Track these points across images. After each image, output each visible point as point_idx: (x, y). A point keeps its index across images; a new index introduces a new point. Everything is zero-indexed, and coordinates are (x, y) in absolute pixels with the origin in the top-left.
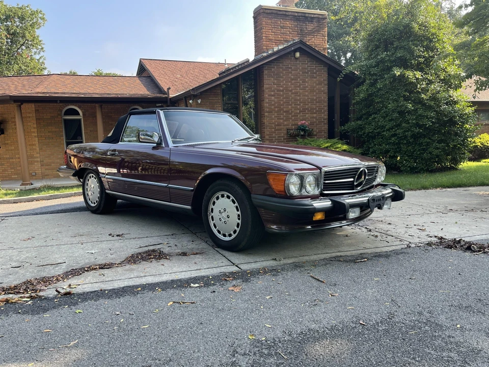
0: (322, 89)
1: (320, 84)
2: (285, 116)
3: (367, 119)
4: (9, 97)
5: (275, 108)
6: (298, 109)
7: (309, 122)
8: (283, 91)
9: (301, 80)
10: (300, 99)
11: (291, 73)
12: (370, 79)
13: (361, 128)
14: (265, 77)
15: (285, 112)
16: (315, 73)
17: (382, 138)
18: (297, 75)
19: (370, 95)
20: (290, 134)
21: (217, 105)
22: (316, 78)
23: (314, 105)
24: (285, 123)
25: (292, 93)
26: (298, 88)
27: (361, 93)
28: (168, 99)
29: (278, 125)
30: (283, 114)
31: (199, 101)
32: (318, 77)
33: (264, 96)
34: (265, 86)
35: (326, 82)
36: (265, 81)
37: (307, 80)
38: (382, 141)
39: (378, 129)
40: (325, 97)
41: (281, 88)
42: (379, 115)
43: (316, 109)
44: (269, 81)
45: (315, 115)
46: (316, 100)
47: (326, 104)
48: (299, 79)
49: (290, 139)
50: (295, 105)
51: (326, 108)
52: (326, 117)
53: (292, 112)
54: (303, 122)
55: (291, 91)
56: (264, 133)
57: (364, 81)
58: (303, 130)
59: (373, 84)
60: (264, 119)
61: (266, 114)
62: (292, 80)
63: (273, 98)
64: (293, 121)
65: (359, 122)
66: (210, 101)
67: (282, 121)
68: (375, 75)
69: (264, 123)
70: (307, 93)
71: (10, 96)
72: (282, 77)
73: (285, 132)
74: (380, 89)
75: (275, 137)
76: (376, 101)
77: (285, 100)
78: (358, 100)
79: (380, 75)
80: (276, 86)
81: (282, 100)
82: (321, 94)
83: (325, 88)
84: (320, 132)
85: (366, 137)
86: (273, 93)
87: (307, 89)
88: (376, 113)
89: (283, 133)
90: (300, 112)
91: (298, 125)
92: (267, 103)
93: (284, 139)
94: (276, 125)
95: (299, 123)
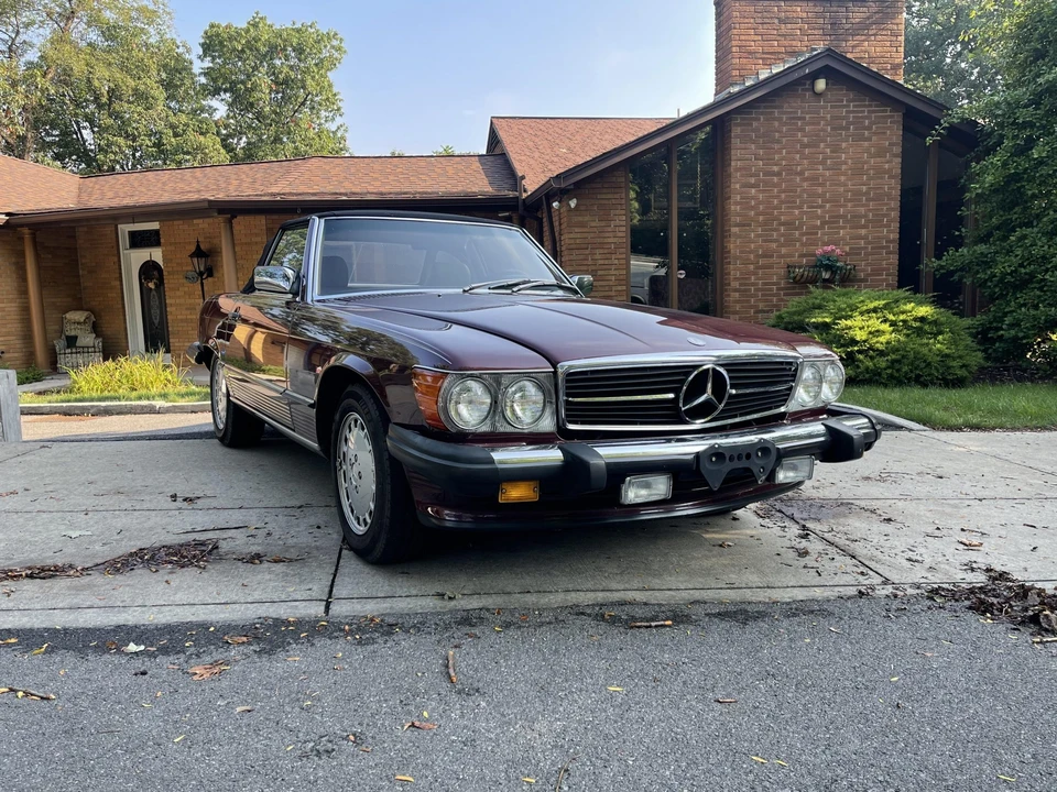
0: (887, 166)
1: (881, 153)
2: (783, 235)
3: (1005, 238)
4: (206, 205)
5: (758, 214)
6: (818, 217)
7: (847, 249)
8: (779, 174)
9: (827, 146)
10: (824, 193)
11: (802, 130)
12: (1015, 137)
13: (985, 262)
14: (736, 142)
15: (783, 224)
16: (869, 128)
17: (1041, 289)
18: (817, 135)
19: (1016, 177)
20: (795, 278)
21: (617, 212)
22: (869, 139)
23: (863, 206)
24: (784, 250)
25: (806, 179)
26: (821, 167)
27: (988, 174)
28: (520, 202)
29: (764, 256)
30: (777, 230)
31: (573, 203)
32: (874, 138)
33: (729, 187)
34: (733, 163)
35: (898, 150)
36: (733, 152)
37: (844, 145)
38: (1039, 297)
39: (1029, 264)
40: (893, 187)
41: (776, 169)
42: (1036, 230)
43: (865, 216)
44: (743, 151)
45: (863, 232)
46: (867, 193)
47: (895, 204)
48: (822, 145)
49: (794, 288)
50: (808, 207)
51: (895, 214)
52: (895, 236)
53: (801, 224)
54: (829, 248)
55: (801, 173)
56: (729, 274)
57: (1000, 143)
58: (828, 268)
59: (1023, 150)
60: (729, 242)
61: (735, 230)
62: (804, 146)
63: (753, 191)
64: (803, 245)
65: (981, 248)
66: (603, 202)
67: (774, 245)
68: (1031, 125)
69: (729, 252)
70: (843, 178)
71: (210, 201)
72: (778, 142)
73: (782, 272)
74: (1041, 162)
75: (756, 284)
76: (1030, 193)
77: (783, 195)
78: (980, 191)
79: (1043, 127)
80: (761, 162)
81: (778, 197)
82: (882, 178)
83: (895, 164)
84: (877, 272)
85: (995, 286)
86: (753, 180)
87: (844, 167)
88: (1029, 225)
89: (777, 275)
90: (823, 223)
91: (814, 255)
92: (737, 203)
93: (778, 289)
94: (758, 256)
95: (819, 251)
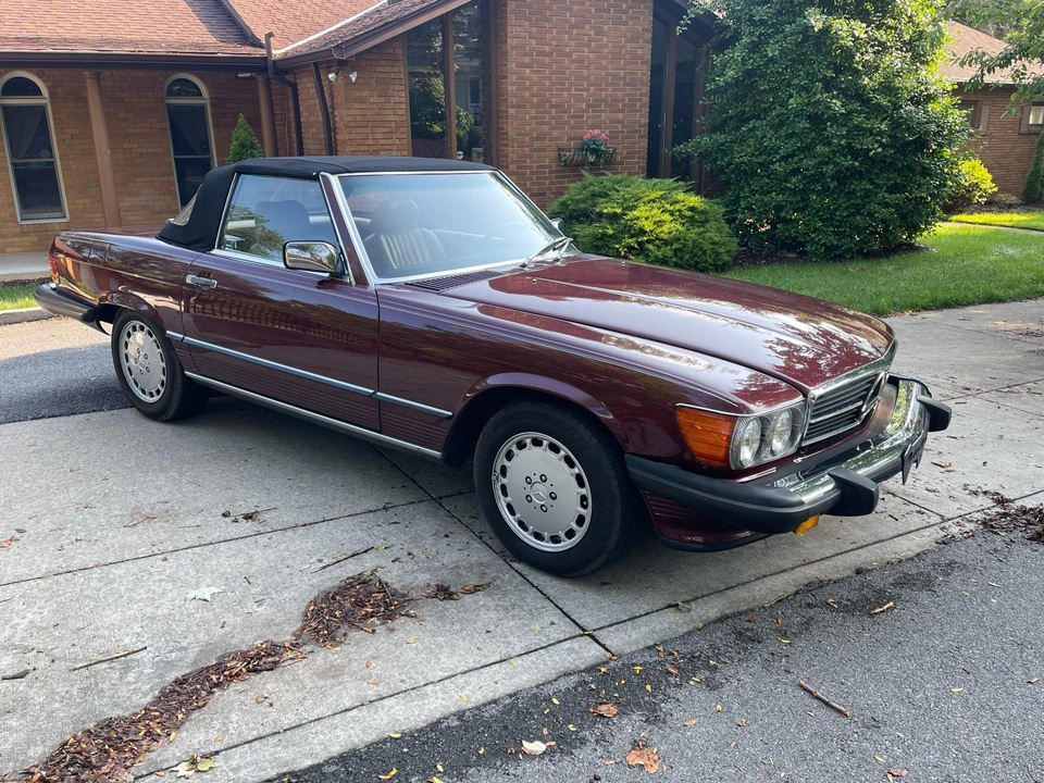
0: (640, 52)
1: (634, 39)
2: (554, 118)
3: (738, 128)
5: (532, 96)
6: (585, 100)
7: (608, 132)
8: (549, 55)
9: (592, 28)
10: (589, 75)
11: (571, 10)
12: (751, 34)
13: (722, 150)
14: (511, 17)
15: (552, 107)
16: (626, 12)
17: (768, 177)
18: (582, 16)
19: (749, 74)
20: (565, 161)
21: (397, 87)
22: (626, 24)
23: (621, 90)
24: (555, 133)
25: (573, 61)
26: (586, 50)
27: (730, 66)
29: (538, 139)
30: (549, 112)
31: (353, 77)
32: (630, 23)
33: (506, 65)
34: (509, 41)
35: (649, 36)
36: (509, 28)
37: (606, 28)
38: (768, 184)
39: (760, 154)
40: (644, 72)
41: (547, 49)
42: (765, 122)
43: (623, 100)
44: (518, 29)
45: (620, 116)
46: (624, 78)
47: (646, 89)
48: (587, 26)
49: (563, 171)
50: (576, 90)
51: (646, 99)
52: (645, 120)
53: (570, 106)
54: (596, 132)
55: (569, 55)
56: (507, 156)
57: (736, 37)
58: (595, 152)
59: (755, 47)
60: (506, 123)
61: (512, 111)
62: (573, 27)
63: (528, 70)
64: (571, 128)
65: (720, 137)
66: (380, 75)
67: (546, 128)
68: (762, 23)
69: (507, 133)
70: (604, 62)
72: (549, 20)
73: (554, 155)
74: (772, 60)
75: (531, 167)
76: (762, 88)
77: (554, 77)
78: (721, 84)
79: (773, 25)
80: (534, 42)
81: (549, 78)
82: (636, 63)
83: (646, 51)
84: (631, 155)
85: (732, 172)
86: (527, 60)
87: (606, 50)
88: (757, 117)
89: (549, 158)
90: (588, 106)
91: (581, 138)
92: (512, 84)
93: (551, 172)
94: (532, 139)
95: (587, 136)
